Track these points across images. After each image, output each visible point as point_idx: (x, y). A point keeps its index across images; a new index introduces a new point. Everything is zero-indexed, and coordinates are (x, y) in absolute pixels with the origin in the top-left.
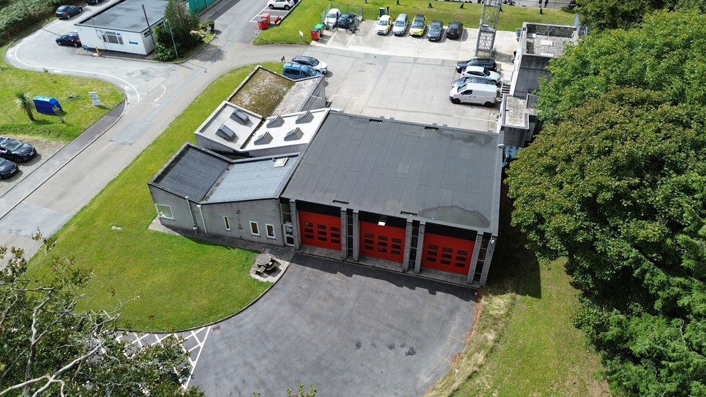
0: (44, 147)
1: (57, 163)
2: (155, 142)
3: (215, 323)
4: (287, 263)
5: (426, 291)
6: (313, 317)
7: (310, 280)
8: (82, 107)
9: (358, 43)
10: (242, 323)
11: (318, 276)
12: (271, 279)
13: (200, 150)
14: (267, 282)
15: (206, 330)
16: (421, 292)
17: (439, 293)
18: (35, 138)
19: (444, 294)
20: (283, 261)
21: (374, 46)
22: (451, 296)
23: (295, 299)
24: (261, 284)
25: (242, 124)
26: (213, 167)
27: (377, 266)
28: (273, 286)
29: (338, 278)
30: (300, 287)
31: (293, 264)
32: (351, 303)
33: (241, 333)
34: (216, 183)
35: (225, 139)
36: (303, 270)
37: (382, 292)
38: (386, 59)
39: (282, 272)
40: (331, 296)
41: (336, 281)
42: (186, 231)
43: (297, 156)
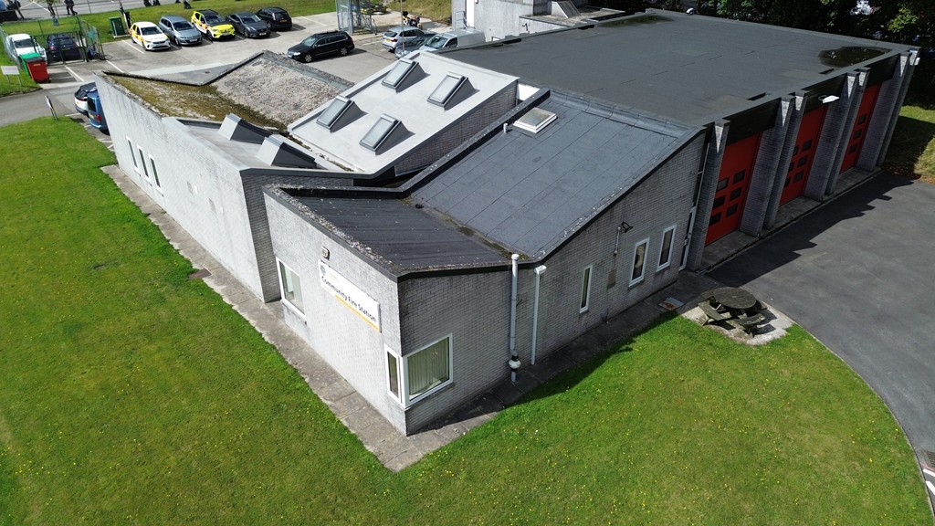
11: (797, 272)
26: (393, 212)
27: (793, 215)
36: (768, 281)
42: (486, 395)
43: (547, 95)
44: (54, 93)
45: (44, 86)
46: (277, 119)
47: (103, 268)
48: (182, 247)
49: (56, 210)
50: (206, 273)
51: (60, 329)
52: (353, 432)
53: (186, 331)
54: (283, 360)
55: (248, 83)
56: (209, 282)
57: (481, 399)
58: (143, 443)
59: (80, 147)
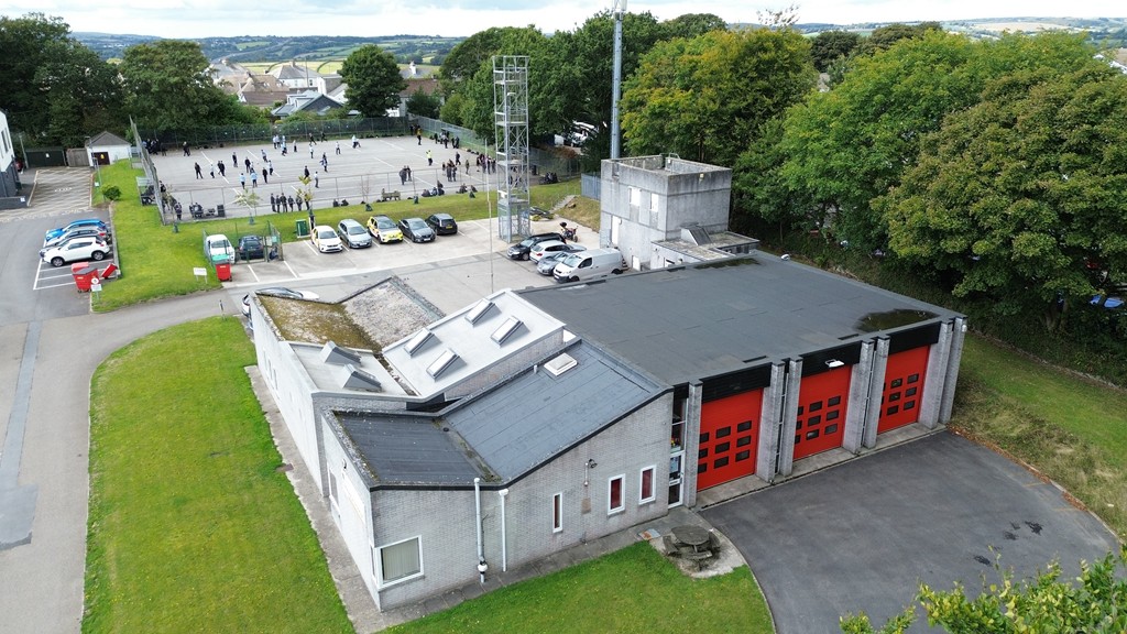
2: (98, 510)
6: (874, 569)
9: (309, 270)
21: (342, 266)
23: (810, 565)
28: (754, 570)
30: (789, 547)
31: (723, 527)
32: (878, 522)
34: (464, 454)
35: (368, 391)
40: (844, 530)
42: (456, 591)
43: (580, 342)
44: (231, 292)
45: (225, 285)
46: (378, 341)
47: (218, 456)
48: (280, 444)
49: (199, 403)
50: (290, 468)
51: (171, 501)
52: (344, 604)
53: (258, 513)
54: (318, 544)
55: (370, 305)
56: (289, 475)
57: (450, 593)
58: (199, 591)
59: (235, 347)
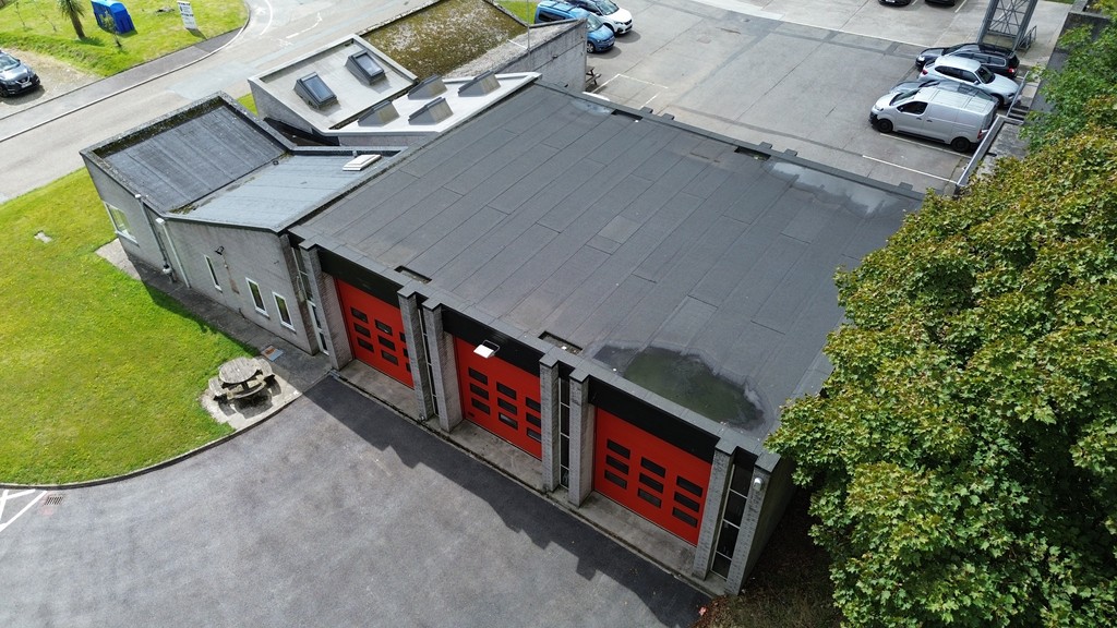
0: (61, 80)
1: (59, 108)
3: (60, 488)
4: (296, 393)
5: (572, 559)
6: (263, 541)
7: (317, 447)
8: (167, 28)
10: (111, 504)
11: (338, 443)
12: (238, 420)
13: (238, 114)
14: (226, 424)
15: (35, 495)
16: (560, 557)
17: (602, 578)
18: (60, 63)
19: (614, 583)
20: (290, 386)
22: (629, 596)
23: (254, 483)
24: (209, 424)
25: (364, 84)
26: (248, 151)
27: (490, 456)
28: (231, 437)
29: (381, 460)
30: (285, 459)
31: (306, 400)
32: (371, 533)
33: (91, 529)
34: (230, 184)
35: (310, 103)
36: (318, 418)
37: (461, 529)
38: (771, 25)
39: (271, 411)
40: (338, 502)
41: (373, 466)
